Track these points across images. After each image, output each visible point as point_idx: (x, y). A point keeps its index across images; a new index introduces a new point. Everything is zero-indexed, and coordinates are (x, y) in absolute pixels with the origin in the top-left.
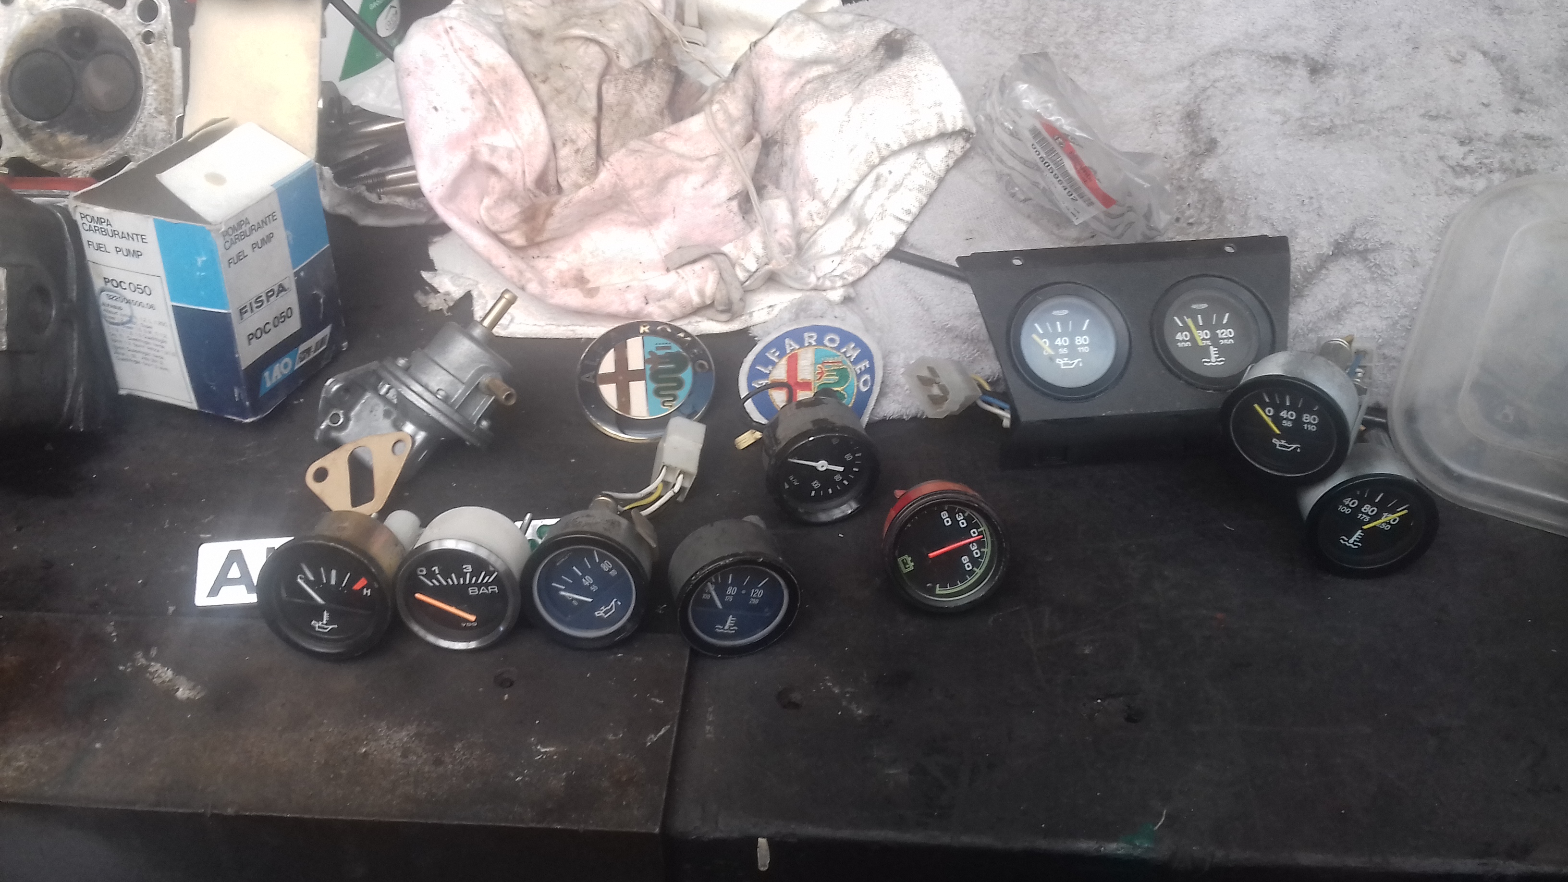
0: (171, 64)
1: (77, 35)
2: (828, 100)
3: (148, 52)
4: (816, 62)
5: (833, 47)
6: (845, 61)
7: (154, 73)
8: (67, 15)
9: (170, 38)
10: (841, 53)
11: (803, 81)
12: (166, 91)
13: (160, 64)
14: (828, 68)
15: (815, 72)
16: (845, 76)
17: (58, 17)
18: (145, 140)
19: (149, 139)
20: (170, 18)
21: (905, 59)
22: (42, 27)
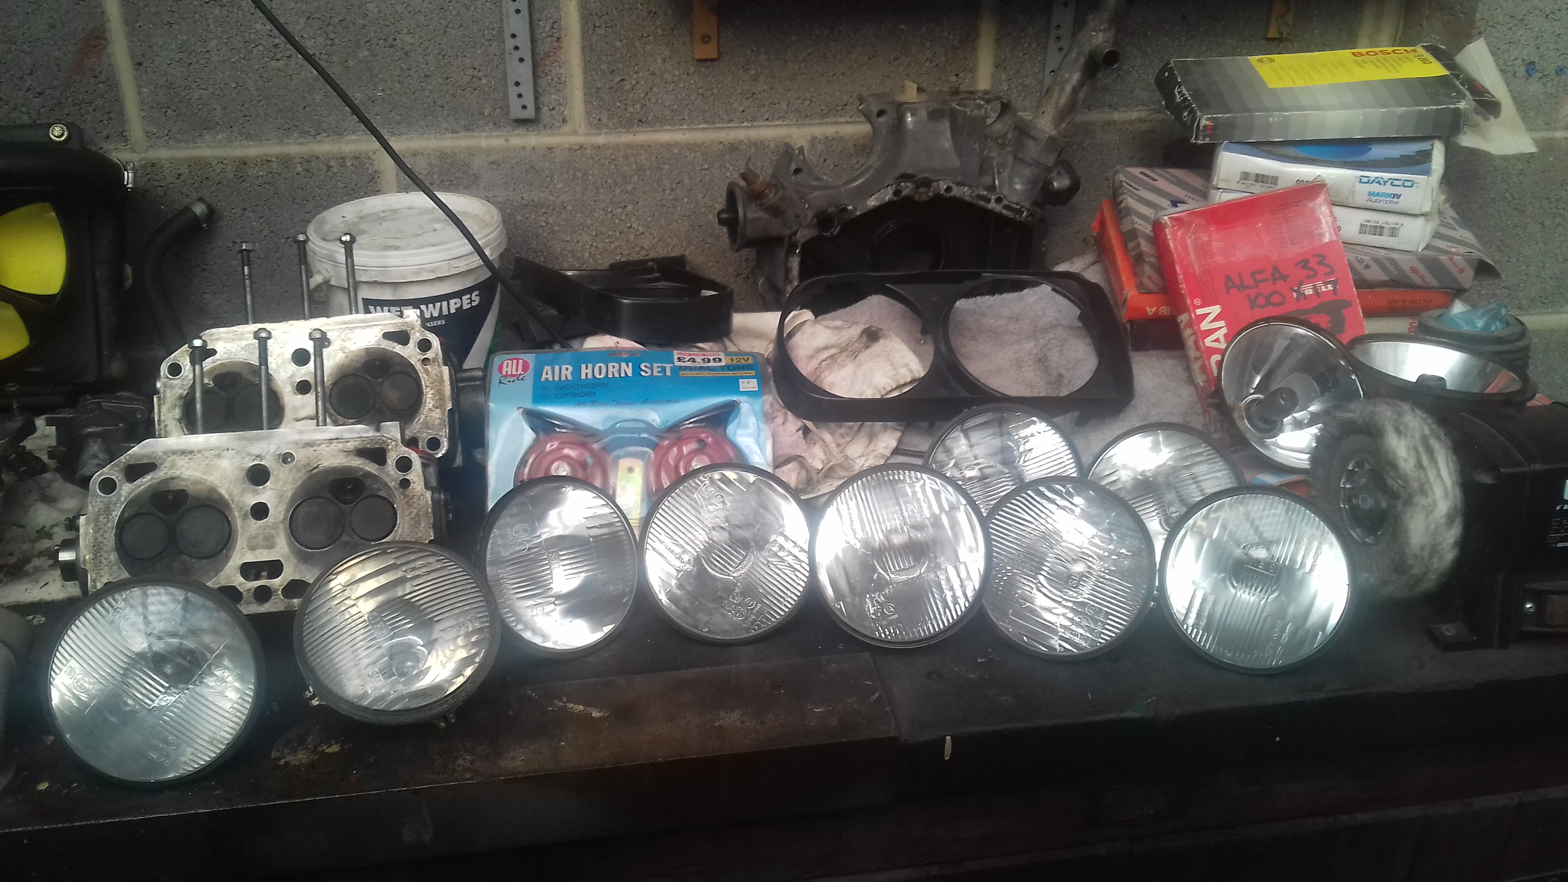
0: (442, 377)
1: (377, 363)
2: (839, 369)
3: (427, 372)
4: (826, 348)
5: (836, 338)
6: (844, 345)
7: (430, 383)
8: (368, 351)
9: (441, 361)
10: (841, 340)
11: (819, 361)
12: (440, 393)
13: (435, 377)
14: (834, 351)
15: (826, 354)
16: (845, 354)
17: (363, 353)
18: (427, 426)
19: (429, 425)
20: (440, 349)
21: (882, 341)
22: (352, 360)
